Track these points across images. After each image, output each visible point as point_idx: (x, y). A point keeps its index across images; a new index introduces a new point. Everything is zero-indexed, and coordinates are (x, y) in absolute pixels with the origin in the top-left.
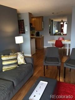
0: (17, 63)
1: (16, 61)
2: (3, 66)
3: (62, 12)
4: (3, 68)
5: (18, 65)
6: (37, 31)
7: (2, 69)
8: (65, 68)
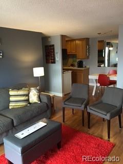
0: (28, 100)
1: (27, 98)
2: (10, 102)
3: (111, 31)
4: (10, 104)
5: (30, 103)
6: (80, 60)
7: (9, 106)
8: (89, 114)
